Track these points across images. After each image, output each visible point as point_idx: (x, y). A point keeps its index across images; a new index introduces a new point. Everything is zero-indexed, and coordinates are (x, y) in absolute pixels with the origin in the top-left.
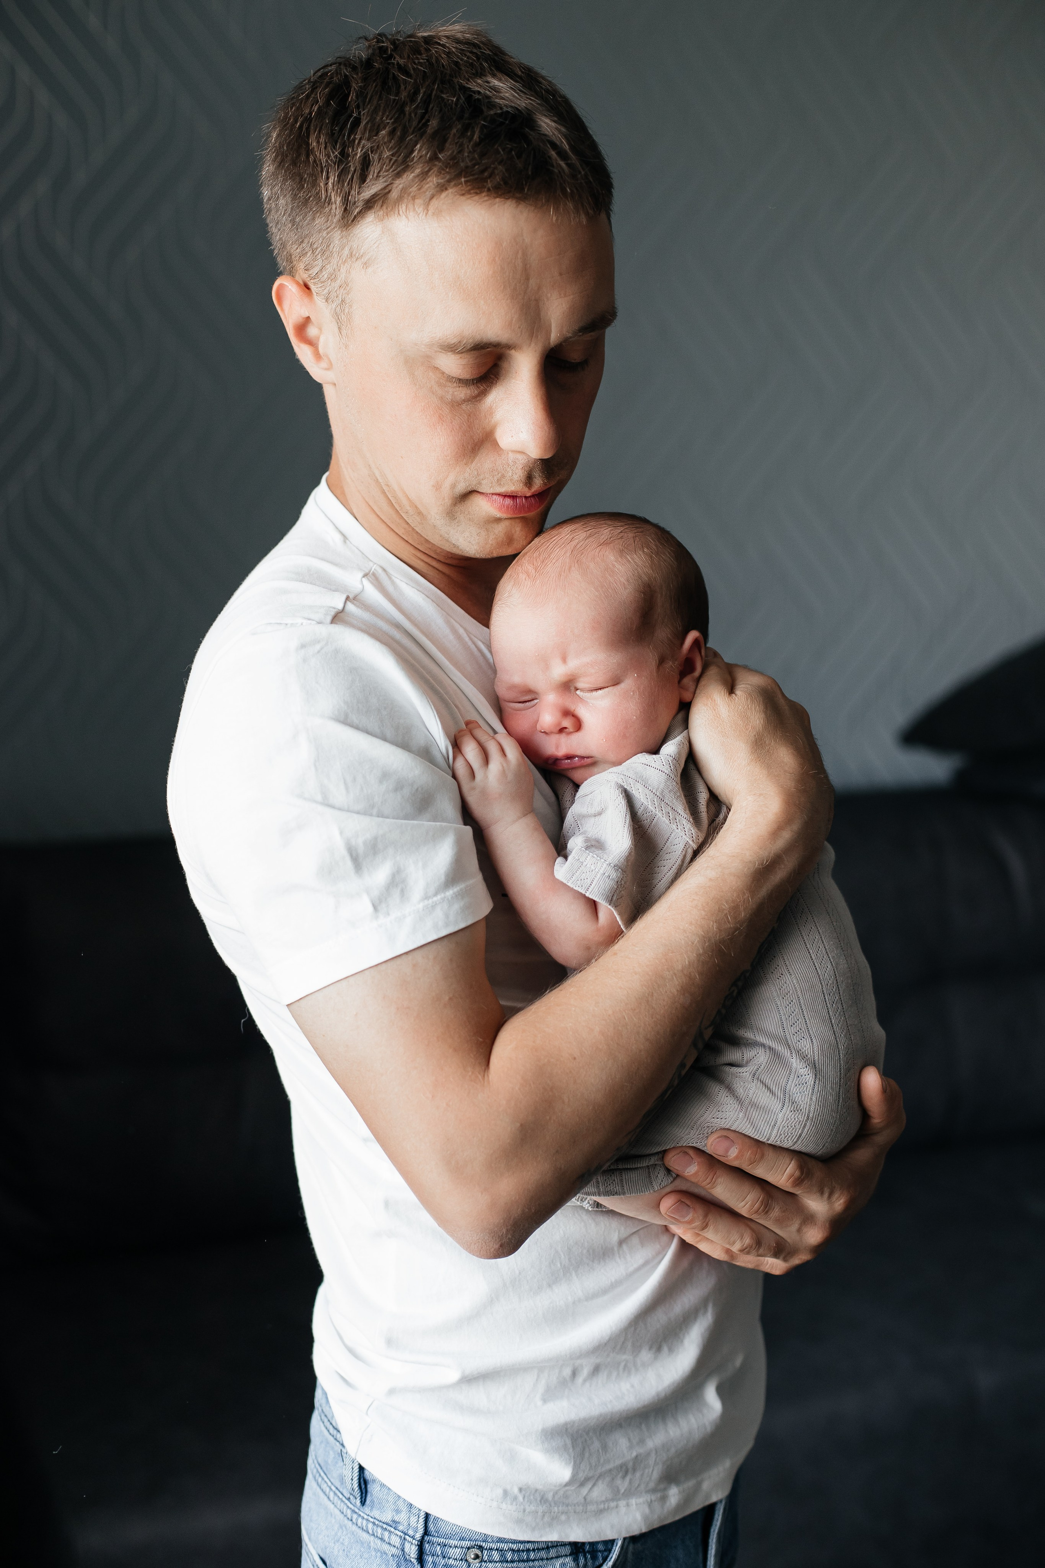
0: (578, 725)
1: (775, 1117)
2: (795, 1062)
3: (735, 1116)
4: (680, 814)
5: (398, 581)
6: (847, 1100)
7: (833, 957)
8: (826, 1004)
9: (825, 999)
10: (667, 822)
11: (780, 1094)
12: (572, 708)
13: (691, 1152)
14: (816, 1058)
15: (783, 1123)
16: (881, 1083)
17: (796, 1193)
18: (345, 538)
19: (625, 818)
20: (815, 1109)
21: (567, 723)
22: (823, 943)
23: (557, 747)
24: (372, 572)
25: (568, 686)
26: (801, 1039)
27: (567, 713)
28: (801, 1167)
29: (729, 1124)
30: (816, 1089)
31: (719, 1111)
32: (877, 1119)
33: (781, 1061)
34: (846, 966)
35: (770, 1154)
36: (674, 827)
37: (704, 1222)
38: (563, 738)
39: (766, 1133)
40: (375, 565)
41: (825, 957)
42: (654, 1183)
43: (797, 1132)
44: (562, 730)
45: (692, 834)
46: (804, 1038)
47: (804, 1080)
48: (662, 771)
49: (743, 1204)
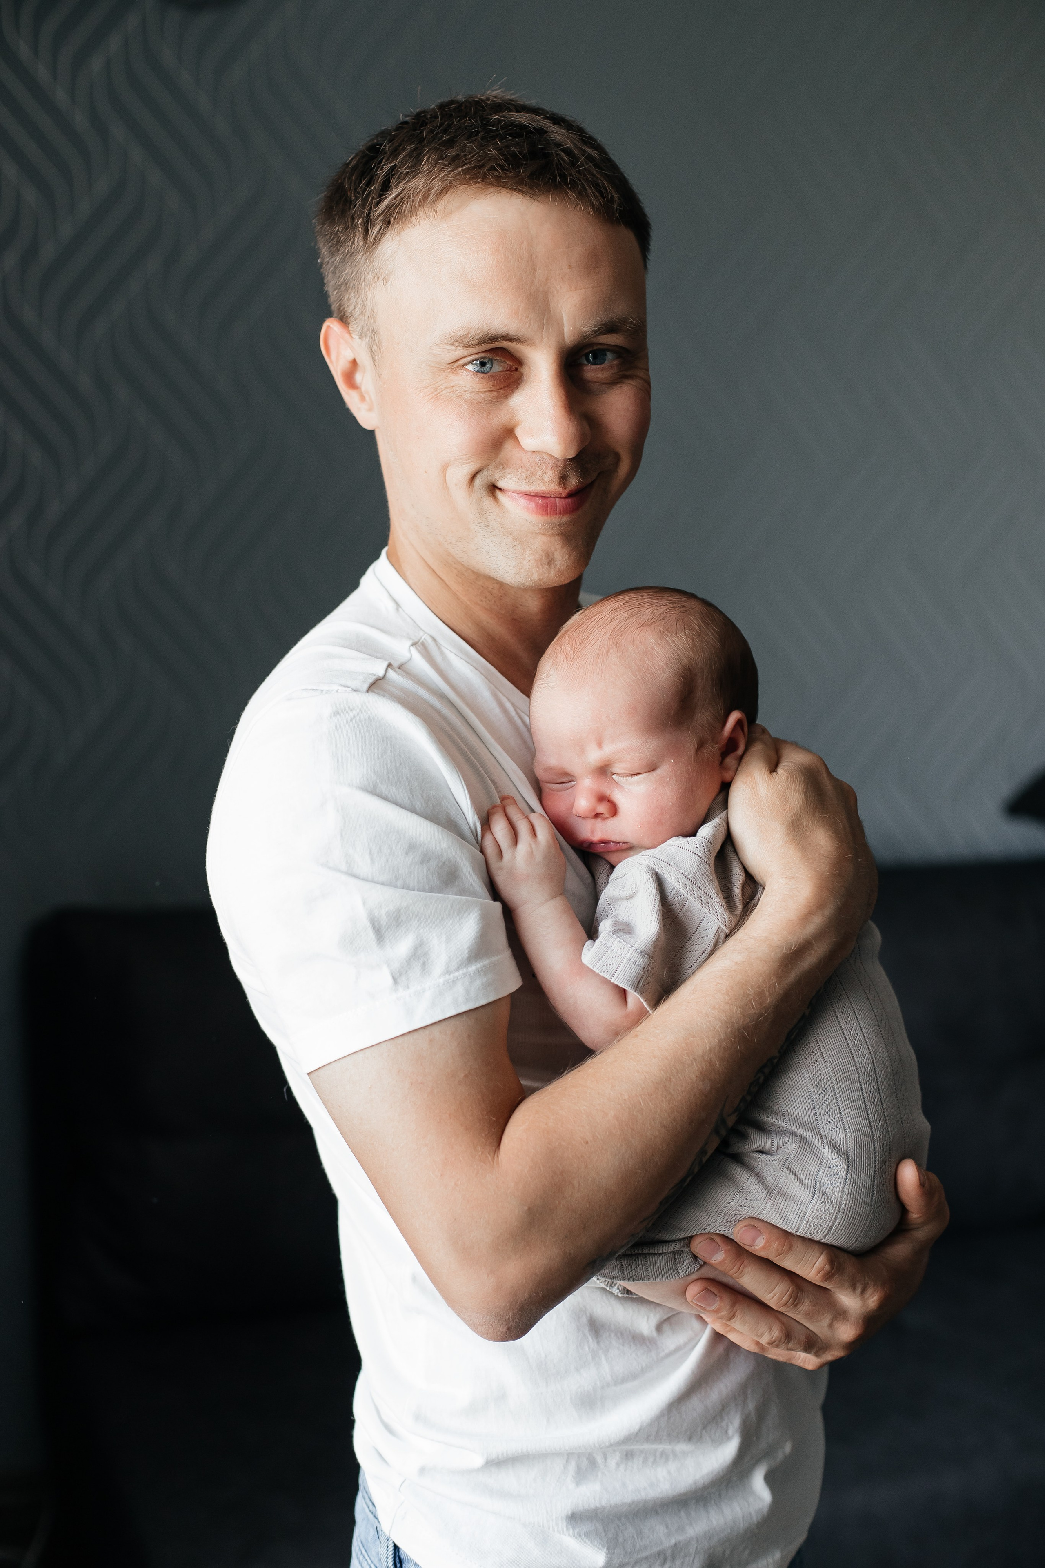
0: (614, 810)
1: (804, 1208)
2: (827, 1153)
3: (763, 1205)
4: (712, 898)
5: (447, 652)
6: (882, 1193)
8: (863, 1093)
9: (861, 1088)
10: (699, 906)
11: (810, 1184)
12: (608, 792)
13: (718, 1240)
14: (849, 1149)
15: (813, 1214)
16: (918, 1177)
17: (828, 1288)
18: (398, 605)
19: (655, 900)
20: (847, 1201)
21: (603, 808)
22: (861, 1030)
23: (593, 832)
24: (421, 641)
25: (604, 770)
26: (834, 1129)
27: (603, 798)
28: (832, 1261)
29: (757, 1213)
30: (848, 1181)
31: (747, 1199)
32: (915, 1215)
33: (812, 1150)
34: (886, 1054)
35: (799, 1246)
36: (707, 911)
37: (731, 1312)
38: (598, 823)
39: (794, 1224)
40: (426, 635)
41: (863, 1044)
42: (680, 1270)
43: (827, 1224)
44: (597, 815)
45: (725, 919)
46: (837, 1127)
47: (836, 1171)
48: (695, 854)
49: (771, 1295)
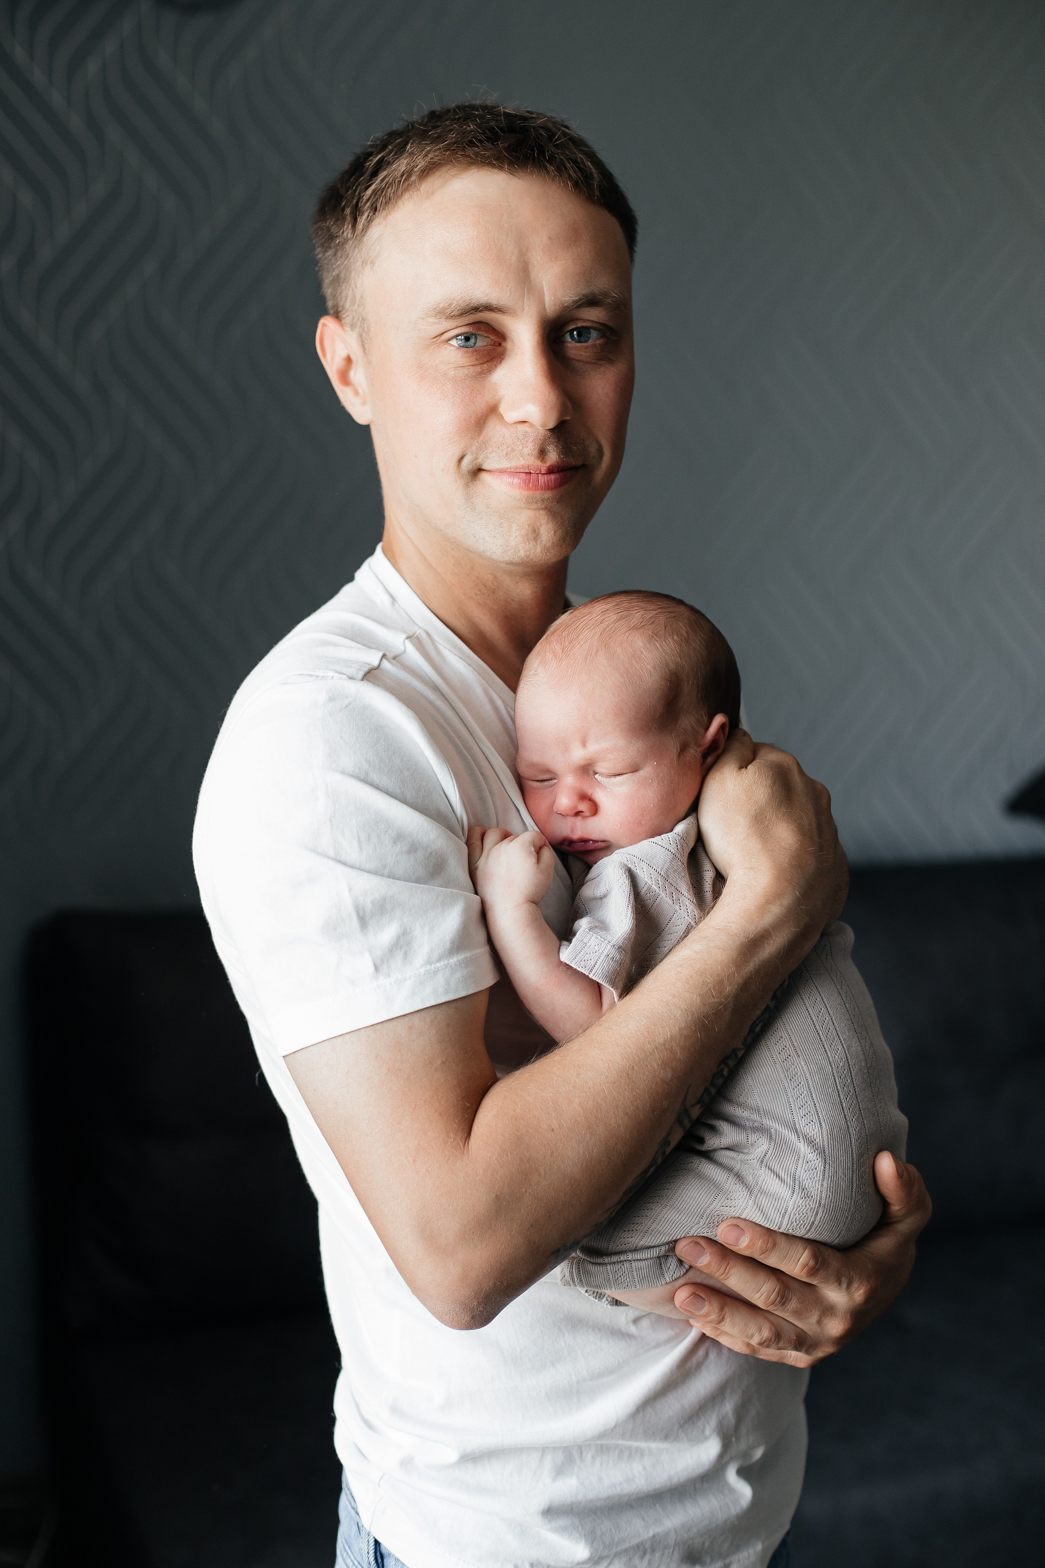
0: (595, 809)
1: (785, 1205)
2: (803, 1148)
3: (744, 1203)
4: (683, 895)
5: (441, 647)
6: (862, 1186)
7: (845, 1039)
8: (837, 1087)
9: (835, 1081)
10: (670, 902)
11: (789, 1181)
12: (589, 791)
13: (702, 1242)
14: (826, 1143)
15: (794, 1210)
16: (895, 1168)
17: (813, 1283)
18: (393, 599)
19: (629, 898)
20: (827, 1195)
21: (583, 807)
22: (833, 1024)
23: (572, 830)
24: (415, 635)
25: (587, 770)
26: (810, 1123)
27: (584, 797)
28: (815, 1256)
29: (739, 1212)
30: (826, 1175)
31: (728, 1199)
32: (896, 1207)
33: (789, 1146)
35: (782, 1243)
36: (677, 907)
37: (720, 1315)
38: (578, 821)
39: (776, 1221)
40: (420, 629)
41: (836, 1039)
42: (666, 1275)
43: (809, 1219)
44: (578, 814)
45: (695, 915)
46: (812, 1121)
47: (813, 1165)
48: (668, 850)
49: (758, 1294)
